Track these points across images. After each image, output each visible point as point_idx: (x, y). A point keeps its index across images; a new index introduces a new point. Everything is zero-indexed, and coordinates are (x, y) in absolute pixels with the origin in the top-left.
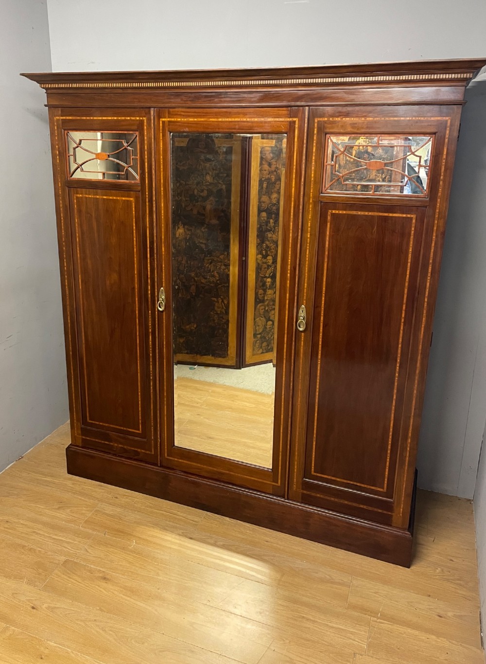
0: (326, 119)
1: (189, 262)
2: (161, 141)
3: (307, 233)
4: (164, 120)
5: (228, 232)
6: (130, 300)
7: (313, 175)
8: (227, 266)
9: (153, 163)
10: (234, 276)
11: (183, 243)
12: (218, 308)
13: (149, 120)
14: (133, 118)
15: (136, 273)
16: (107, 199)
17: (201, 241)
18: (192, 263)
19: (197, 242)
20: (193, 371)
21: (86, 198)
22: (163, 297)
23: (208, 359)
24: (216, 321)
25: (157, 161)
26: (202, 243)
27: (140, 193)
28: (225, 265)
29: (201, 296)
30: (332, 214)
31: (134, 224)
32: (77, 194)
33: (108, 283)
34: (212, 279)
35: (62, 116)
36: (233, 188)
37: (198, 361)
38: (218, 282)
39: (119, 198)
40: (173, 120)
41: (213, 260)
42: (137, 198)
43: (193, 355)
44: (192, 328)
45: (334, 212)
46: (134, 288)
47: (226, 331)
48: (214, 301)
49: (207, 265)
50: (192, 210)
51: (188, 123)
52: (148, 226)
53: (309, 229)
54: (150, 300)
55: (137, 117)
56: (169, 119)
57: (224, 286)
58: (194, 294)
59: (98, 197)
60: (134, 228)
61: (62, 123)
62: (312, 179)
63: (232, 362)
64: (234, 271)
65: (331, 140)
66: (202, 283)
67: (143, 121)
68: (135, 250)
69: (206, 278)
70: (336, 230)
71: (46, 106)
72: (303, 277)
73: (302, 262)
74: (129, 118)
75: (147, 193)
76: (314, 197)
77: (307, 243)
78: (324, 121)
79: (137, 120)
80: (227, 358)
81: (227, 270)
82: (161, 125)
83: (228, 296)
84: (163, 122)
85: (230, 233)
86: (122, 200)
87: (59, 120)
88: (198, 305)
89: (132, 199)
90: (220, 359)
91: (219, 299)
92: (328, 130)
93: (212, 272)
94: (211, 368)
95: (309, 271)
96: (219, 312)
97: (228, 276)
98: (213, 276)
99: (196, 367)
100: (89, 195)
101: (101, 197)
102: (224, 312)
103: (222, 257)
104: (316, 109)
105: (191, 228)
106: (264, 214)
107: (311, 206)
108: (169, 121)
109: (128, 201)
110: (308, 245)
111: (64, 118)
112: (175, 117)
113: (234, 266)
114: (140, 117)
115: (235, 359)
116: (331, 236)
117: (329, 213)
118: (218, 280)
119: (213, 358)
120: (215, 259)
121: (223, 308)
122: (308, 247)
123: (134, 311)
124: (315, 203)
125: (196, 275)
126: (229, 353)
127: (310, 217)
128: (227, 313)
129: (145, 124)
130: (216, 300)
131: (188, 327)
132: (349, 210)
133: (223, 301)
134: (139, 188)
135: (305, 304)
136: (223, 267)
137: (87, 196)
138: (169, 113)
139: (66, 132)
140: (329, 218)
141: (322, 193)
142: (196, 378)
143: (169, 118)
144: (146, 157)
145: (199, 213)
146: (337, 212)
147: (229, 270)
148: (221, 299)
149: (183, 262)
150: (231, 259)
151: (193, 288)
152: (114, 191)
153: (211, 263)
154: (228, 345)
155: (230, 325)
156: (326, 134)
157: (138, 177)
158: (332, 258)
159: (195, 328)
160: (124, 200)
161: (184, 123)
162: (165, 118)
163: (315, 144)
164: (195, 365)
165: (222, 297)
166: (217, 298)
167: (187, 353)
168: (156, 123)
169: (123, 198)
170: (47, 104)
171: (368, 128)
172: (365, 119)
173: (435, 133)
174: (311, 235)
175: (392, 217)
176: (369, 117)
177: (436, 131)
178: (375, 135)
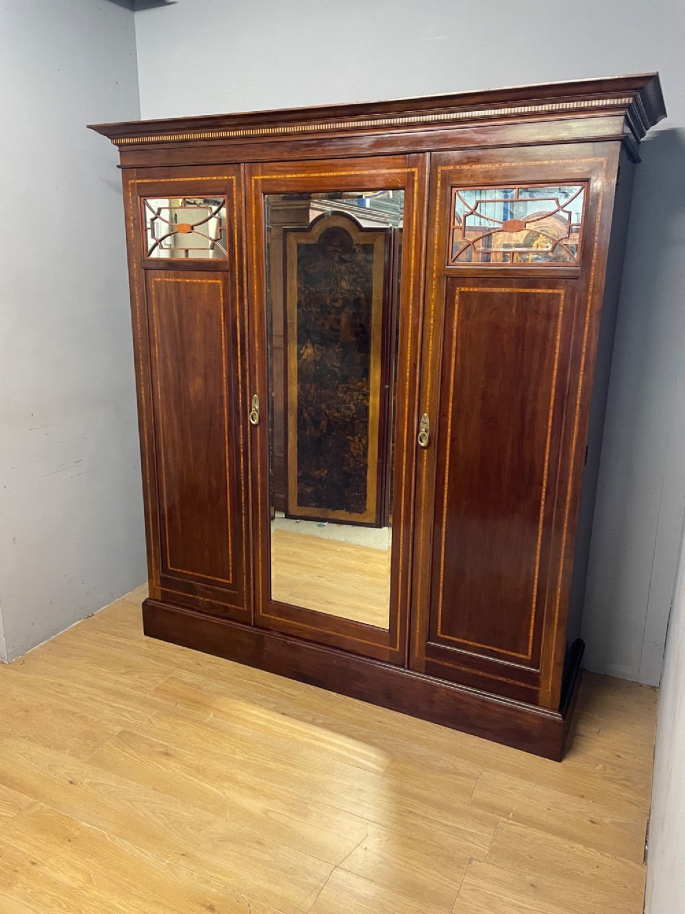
0: (452, 167)
1: (319, 391)
2: (254, 205)
3: (430, 318)
4: (256, 178)
5: (368, 352)
6: (218, 412)
7: (436, 242)
8: (366, 395)
9: (244, 235)
10: (374, 408)
11: (312, 367)
12: (355, 449)
13: (239, 179)
14: (219, 178)
15: (224, 376)
16: (190, 283)
17: (334, 364)
18: (323, 392)
19: (329, 365)
20: (322, 528)
21: (165, 282)
22: (257, 407)
23: (342, 514)
24: (351, 466)
25: (249, 232)
26: (335, 366)
27: (229, 273)
28: (364, 395)
29: (334, 433)
30: (461, 293)
31: (222, 314)
32: (155, 277)
33: (191, 390)
34: (347, 413)
35: (138, 179)
36: (374, 297)
37: (329, 517)
38: (355, 416)
39: (204, 281)
40: (267, 177)
41: (349, 388)
42: (225, 280)
43: (322, 509)
44: (323, 474)
45: (463, 289)
46: (222, 397)
47: (364, 480)
48: (350, 440)
49: (341, 395)
50: (323, 324)
51: (285, 180)
52: (238, 314)
53: (432, 313)
54: (241, 412)
55: (225, 176)
56: (262, 177)
57: (361, 422)
58: (325, 431)
59: (179, 280)
60: (222, 318)
61: (138, 187)
62: (436, 247)
63: (371, 518)
64: (374, 402)
65: (459, 196)
66: (335, 417)
67: (231, 181)
68: (223, 347)
69: (340, 412)
70: (466, 314)
71: (118, 167)
72: (425, 377)
73: (423, 357)
74: (215, 178)
75: (237, 273)
76: (438, 270)
77: (430, 331)
78: (449, 170)
79: (225, 180)
80: (365, 514)
81: (365, 401)
82: (253, 185)
83: (367, 434)
84: (256, 181)
85: (370, 355)
86: (208, 283)
87: (134, 183)
88: (330, 445)
89: (219, 282)
90: (356, 515)
91: (356, 437)
92: (454, 182)
93: (348, 403)
94: (344, 526)
95: (433, 367)
96: (355, 454)
97: (367, 408)
98: (349, 409)
99: (326, 524)
100: (169, 278)
101: (183, 280)
102: (362, 454)
103: (360, 384)
104: (440, 155)
105: (321, 348)
107: (434, 283)
108: (263, 180)
109: (214, 284)
110: (431, 334)
111: (140, 181)
112: (270, 173)
113: (374, 396)
114: (228, 175)
115: (375, 515)
116: (460, 323)
117: (457, 291)
118: (355, 414)
119: (348, 513)
120: (352, 386)
121: (360, 449)
122: (431, 337)
123: (222, 426)
124: (439, 278)
125: (328, 407)
126: (367, 506)
127: (433, 297)
128: (365, 455)
129: (234, 184)
130: (352, 439)
131: (316, 473)
132: (482, 287)
133: (360, 441)
134: (228, 267)
135: (428, 412)
136: (361, 397)
137: (167, 280)
138: (263, 169)
139: (142, 199)
140: (457, 297)
141: (448, 265)
142: (324, 536)
143: (262, 175)
144: (236, 226)
145: (331, 328)
146: (467, 289)
147: (368, 401)
148: (359, 437)
149: (312, 391)
150: (371, 386)
151: (324, 423)
152: (198, 272)
153: (346, 392)
154: (366, 498)
155: (369, 471)
156: (452, 187)
157: (226, 253)
158: (461, 351)
159: (326, 474)
160: (210, 283)
161: (280, 180)
162: (258, 175)
163: (438, 201)
164: (325, 522)
165: (359, 435)
166: (353, 436)
167: (316, 507)
168: (247, 183)
169: (210, 281)
170: (120, 164)
171: (504, 176)
172: (500, 165)
173: (588, 181)
174: (434, 321)
175: (535, 294)
176: (505, 162)
177: (588, 177)
178: (513, 186)
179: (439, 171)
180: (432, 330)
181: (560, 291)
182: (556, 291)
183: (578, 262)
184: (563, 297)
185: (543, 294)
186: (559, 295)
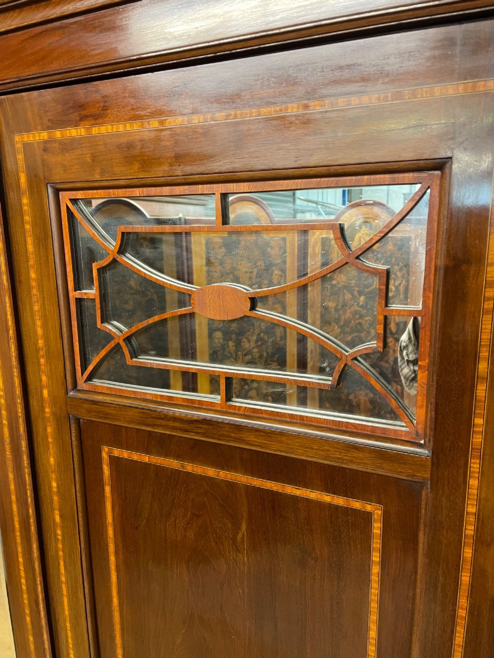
0: (45, 135)
7: (39, 331)
30: (115, 462)
45: (117, 452)
62: (41, 342)
76: (54, 401)
78: (40, 143)
92: (59, 177)
106: (218, 335)
107: (49, 430)
110: (60, 546)
117: (105, 455)
122: (61, 553)
124: (58, 419)
127: (52, 464)
132: (159, 454)
140: (106, 469)
146: (126, 454)
171: (179, 158)
172: (162, 123)
173: (441, 165)
174: (61, 516)
175: (295, 499)
176: (171, 113)
177: (443, 153)
178: (205, 188)
179: (19, 146)
180: (60, 537)
181: (369, 508)
182: (357, 505)
183: (421, 432)
184: (377, 528)
185: (320, 505)
186: (367, 517)
